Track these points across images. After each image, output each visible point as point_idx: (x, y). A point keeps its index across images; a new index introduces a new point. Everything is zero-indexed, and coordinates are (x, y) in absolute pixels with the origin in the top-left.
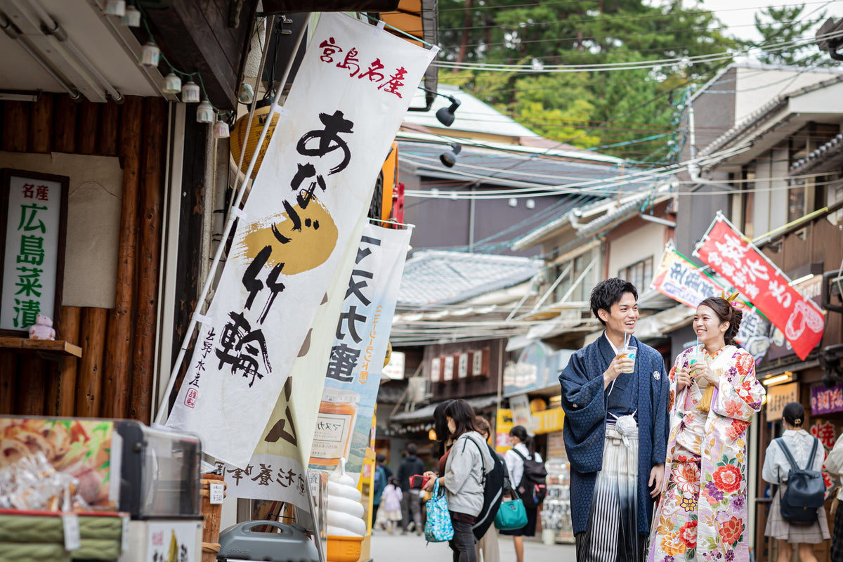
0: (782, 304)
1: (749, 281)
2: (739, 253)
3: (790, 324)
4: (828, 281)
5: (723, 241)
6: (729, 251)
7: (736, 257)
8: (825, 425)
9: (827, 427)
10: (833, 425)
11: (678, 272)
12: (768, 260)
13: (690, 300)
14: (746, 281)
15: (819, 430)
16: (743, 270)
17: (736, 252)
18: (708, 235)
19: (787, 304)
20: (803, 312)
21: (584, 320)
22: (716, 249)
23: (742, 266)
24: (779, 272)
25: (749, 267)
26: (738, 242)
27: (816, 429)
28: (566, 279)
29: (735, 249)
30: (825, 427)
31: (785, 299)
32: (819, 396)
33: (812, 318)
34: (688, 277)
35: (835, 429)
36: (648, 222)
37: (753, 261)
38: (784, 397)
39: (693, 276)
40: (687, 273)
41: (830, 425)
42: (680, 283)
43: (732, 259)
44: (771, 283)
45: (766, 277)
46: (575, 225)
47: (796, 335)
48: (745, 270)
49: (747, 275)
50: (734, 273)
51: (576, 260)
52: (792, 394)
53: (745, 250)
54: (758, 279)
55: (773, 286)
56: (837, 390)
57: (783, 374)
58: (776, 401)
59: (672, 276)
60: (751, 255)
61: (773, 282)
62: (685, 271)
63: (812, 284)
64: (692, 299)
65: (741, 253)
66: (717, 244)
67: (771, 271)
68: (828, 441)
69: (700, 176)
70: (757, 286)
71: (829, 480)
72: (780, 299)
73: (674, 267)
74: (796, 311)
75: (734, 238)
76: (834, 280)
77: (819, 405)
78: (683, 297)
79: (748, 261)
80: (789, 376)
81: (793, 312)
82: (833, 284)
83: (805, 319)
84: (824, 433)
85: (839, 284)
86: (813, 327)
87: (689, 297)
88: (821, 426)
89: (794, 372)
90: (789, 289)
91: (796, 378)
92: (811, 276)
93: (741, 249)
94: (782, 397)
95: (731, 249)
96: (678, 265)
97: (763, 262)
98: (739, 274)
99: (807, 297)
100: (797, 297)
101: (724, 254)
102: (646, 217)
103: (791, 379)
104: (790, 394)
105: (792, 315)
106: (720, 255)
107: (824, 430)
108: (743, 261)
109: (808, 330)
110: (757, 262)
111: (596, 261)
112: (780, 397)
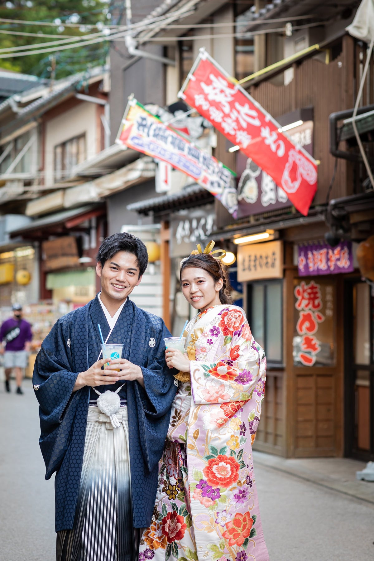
0: (276, 153)
1: (240, 128)
2: (226, 96)
3: (286, 175)
4: (336, 124)
5: (209, 82)
6: (216, 94)
7: (224, 100)
8: (310, 285)
9: (312, 288)
10: (318, 286)
11: (144, 126)
12: (257, 104)
13: (160, 153)
14: (236, 127)
15: (304, 291)
16: (232, 115)
17: (223, 95)
18: (193, 74)
19: (281, 153)
20: (298, 162)
21: (27, 188)
22: (202, 92)
23: (231, 111)
24: (268, 117)
25: (238, 112)
26: (225, 83)
27: (301, 290)
28: (8, 157)
29: (222, 91)
30: (310, 288)
31: (278, 147)
32: (310, 255)
33: (306, 168)
34: (155, 130)
35: (320, 289)
36: (81, 101)
37: (242, 105)
38: (261, 257)
39: (160, 129)
40: (154, 127)
41: (315, 285)
42: (148, 135)
43: (220, 103)
44: (263, 129)
45: (257, 123)
46: (15, 109)
47: (294, 187)
48: (234, 115)
49: (237, 121)
50: (223, 118)
51: (16, 140)
52: (274, 254)
53: (233, 92)
54: (249, 124)
55: (265, 132)
56: (339, 249)
57: (264, 231)
58: (250, 261)
59: (138, 128)
60: (239, 98)
61: (265, 128)
62: (151, 125)
63: (296, 132)
64: (162, 152)
65: (229, 96)
66: (203, 85)
67: (261, 117)
68: (314, 303)
69: (137, 48)
70: (249, 134)
71: (315, 344)
72: (273, 148)
73: (140, 120)
74: (291, 160)
75: (220, 79)
76: (346, 121)
77: (311, 265)
78: (153, 150)
79: (237, 105)
80: (270, 234)
81: (287, 161)
82: (344, 126)
83: (300, 170)
84: (309, 294)
85: (354, 125)
86: (308, 179)
87: (159, 150)
88: (306, 287)
89: (275, 230)
90: (281, 137)
91: (277, 236)
92: (300, 122)
93: (229, 91)
94: (258, 256)
95: (217, 91)
96: (144, 119)
97: (252, 107)
98: (229, 120)
99: (298, 147)
100: (289, 146)
101: (211, 97)
102: (81, 96)
103: (272, 238)
104: (270, 254)
105: (287, 165)
106: (206, 99)
107: (309, 291)
108: (232, 105)
109: (304, 183)
110: (247, 106)
111: (34, 140)
112: (256, 257)
